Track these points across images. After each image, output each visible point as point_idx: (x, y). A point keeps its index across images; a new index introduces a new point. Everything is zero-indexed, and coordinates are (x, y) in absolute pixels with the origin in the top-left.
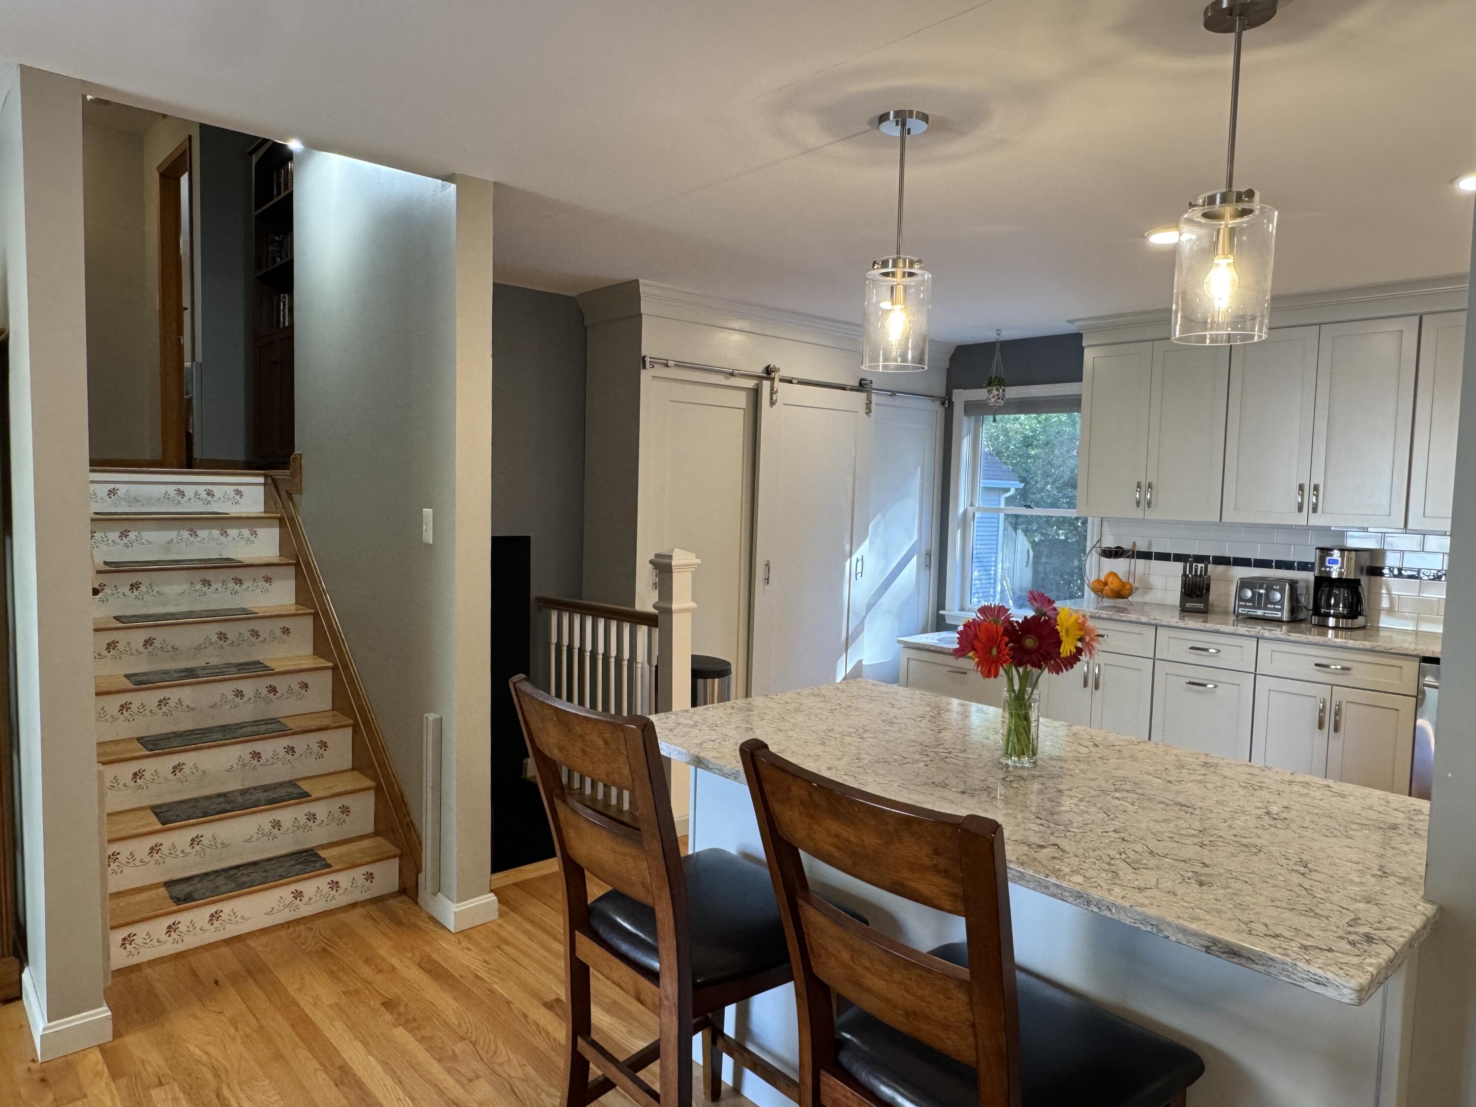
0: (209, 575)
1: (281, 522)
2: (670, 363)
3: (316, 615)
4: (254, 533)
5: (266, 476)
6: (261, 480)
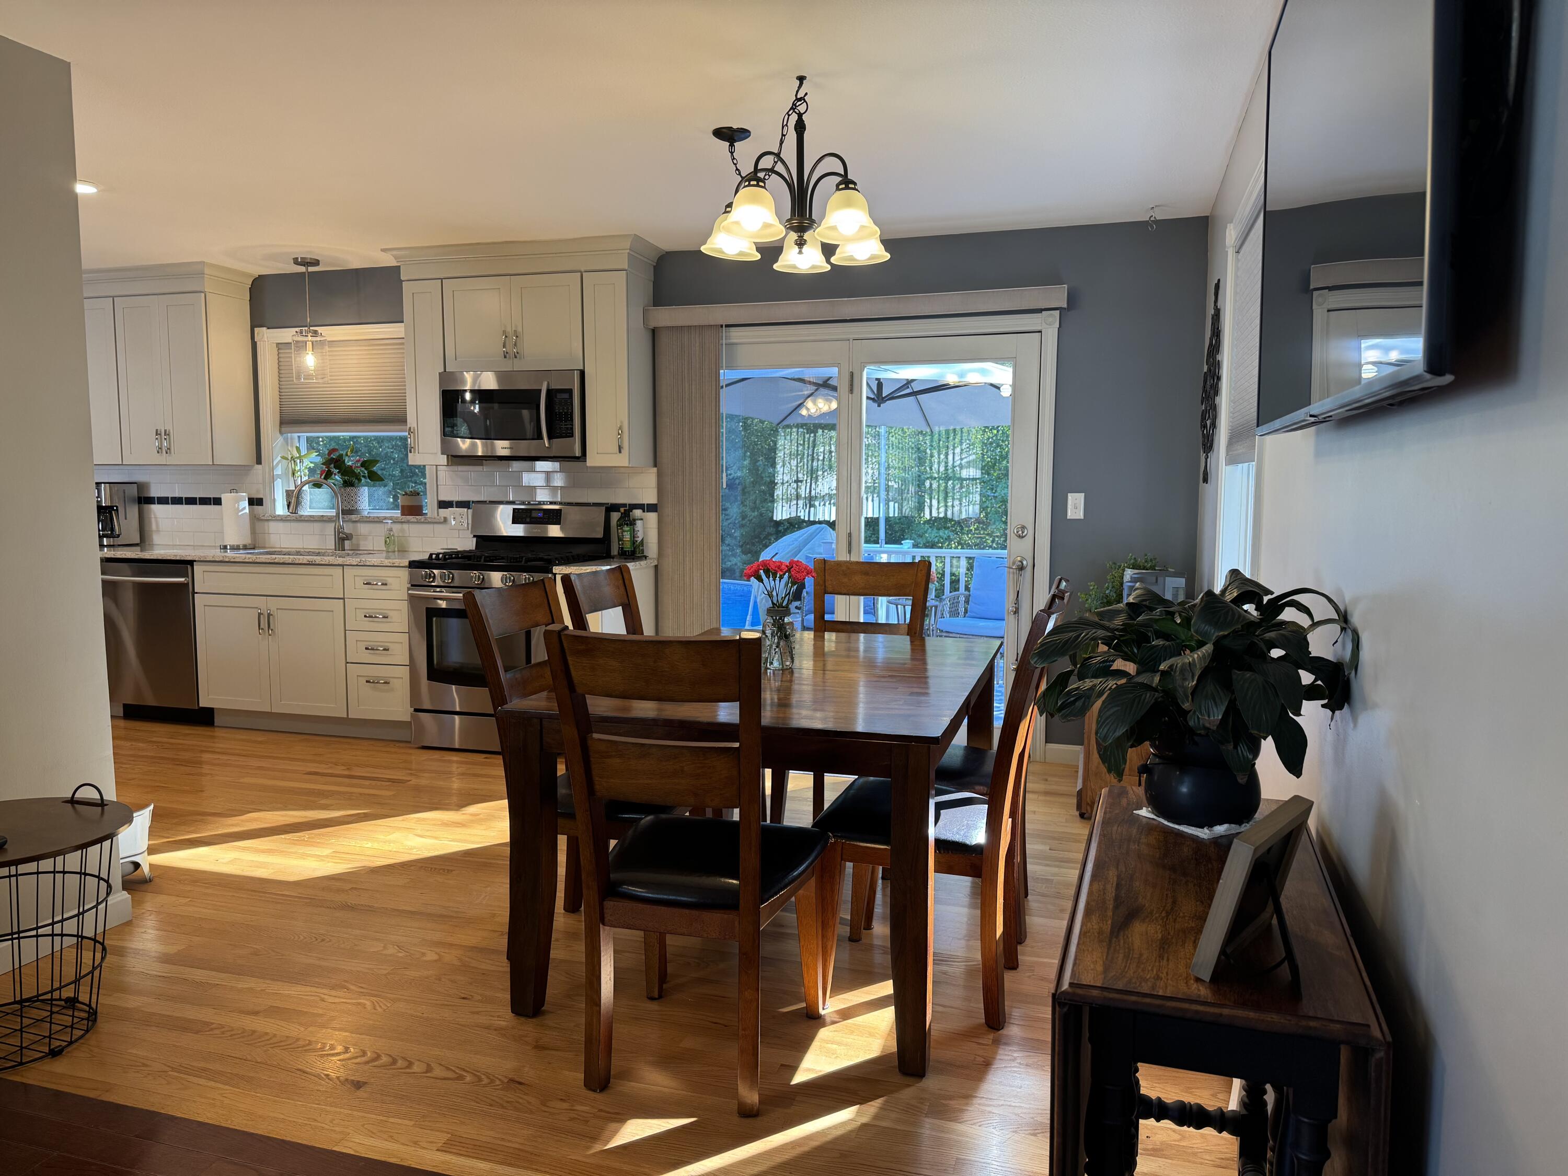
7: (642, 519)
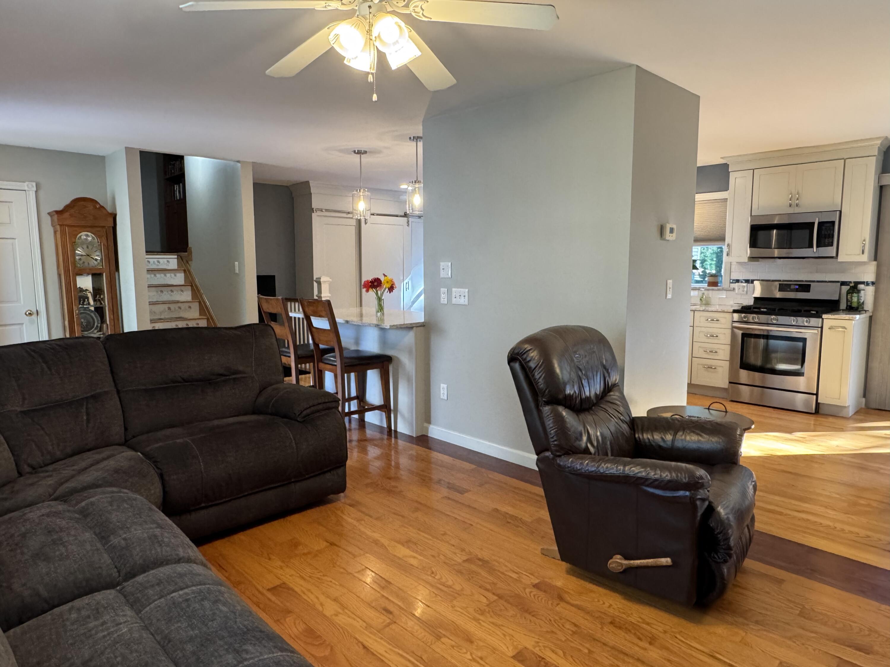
0: (162, 289)
1: (185, 271)
2: (323, 210)
3: (200, 302)
4: (175, 275)
5: (178, 255)
6: (176, 257)
7: (864, 290)
